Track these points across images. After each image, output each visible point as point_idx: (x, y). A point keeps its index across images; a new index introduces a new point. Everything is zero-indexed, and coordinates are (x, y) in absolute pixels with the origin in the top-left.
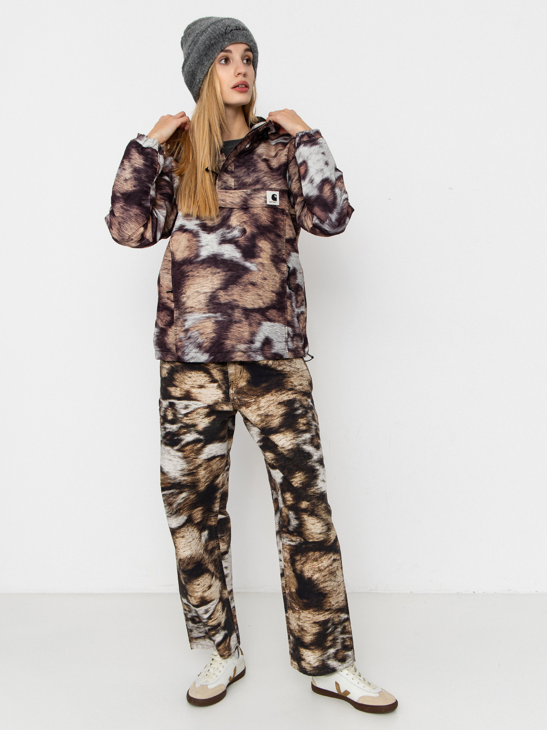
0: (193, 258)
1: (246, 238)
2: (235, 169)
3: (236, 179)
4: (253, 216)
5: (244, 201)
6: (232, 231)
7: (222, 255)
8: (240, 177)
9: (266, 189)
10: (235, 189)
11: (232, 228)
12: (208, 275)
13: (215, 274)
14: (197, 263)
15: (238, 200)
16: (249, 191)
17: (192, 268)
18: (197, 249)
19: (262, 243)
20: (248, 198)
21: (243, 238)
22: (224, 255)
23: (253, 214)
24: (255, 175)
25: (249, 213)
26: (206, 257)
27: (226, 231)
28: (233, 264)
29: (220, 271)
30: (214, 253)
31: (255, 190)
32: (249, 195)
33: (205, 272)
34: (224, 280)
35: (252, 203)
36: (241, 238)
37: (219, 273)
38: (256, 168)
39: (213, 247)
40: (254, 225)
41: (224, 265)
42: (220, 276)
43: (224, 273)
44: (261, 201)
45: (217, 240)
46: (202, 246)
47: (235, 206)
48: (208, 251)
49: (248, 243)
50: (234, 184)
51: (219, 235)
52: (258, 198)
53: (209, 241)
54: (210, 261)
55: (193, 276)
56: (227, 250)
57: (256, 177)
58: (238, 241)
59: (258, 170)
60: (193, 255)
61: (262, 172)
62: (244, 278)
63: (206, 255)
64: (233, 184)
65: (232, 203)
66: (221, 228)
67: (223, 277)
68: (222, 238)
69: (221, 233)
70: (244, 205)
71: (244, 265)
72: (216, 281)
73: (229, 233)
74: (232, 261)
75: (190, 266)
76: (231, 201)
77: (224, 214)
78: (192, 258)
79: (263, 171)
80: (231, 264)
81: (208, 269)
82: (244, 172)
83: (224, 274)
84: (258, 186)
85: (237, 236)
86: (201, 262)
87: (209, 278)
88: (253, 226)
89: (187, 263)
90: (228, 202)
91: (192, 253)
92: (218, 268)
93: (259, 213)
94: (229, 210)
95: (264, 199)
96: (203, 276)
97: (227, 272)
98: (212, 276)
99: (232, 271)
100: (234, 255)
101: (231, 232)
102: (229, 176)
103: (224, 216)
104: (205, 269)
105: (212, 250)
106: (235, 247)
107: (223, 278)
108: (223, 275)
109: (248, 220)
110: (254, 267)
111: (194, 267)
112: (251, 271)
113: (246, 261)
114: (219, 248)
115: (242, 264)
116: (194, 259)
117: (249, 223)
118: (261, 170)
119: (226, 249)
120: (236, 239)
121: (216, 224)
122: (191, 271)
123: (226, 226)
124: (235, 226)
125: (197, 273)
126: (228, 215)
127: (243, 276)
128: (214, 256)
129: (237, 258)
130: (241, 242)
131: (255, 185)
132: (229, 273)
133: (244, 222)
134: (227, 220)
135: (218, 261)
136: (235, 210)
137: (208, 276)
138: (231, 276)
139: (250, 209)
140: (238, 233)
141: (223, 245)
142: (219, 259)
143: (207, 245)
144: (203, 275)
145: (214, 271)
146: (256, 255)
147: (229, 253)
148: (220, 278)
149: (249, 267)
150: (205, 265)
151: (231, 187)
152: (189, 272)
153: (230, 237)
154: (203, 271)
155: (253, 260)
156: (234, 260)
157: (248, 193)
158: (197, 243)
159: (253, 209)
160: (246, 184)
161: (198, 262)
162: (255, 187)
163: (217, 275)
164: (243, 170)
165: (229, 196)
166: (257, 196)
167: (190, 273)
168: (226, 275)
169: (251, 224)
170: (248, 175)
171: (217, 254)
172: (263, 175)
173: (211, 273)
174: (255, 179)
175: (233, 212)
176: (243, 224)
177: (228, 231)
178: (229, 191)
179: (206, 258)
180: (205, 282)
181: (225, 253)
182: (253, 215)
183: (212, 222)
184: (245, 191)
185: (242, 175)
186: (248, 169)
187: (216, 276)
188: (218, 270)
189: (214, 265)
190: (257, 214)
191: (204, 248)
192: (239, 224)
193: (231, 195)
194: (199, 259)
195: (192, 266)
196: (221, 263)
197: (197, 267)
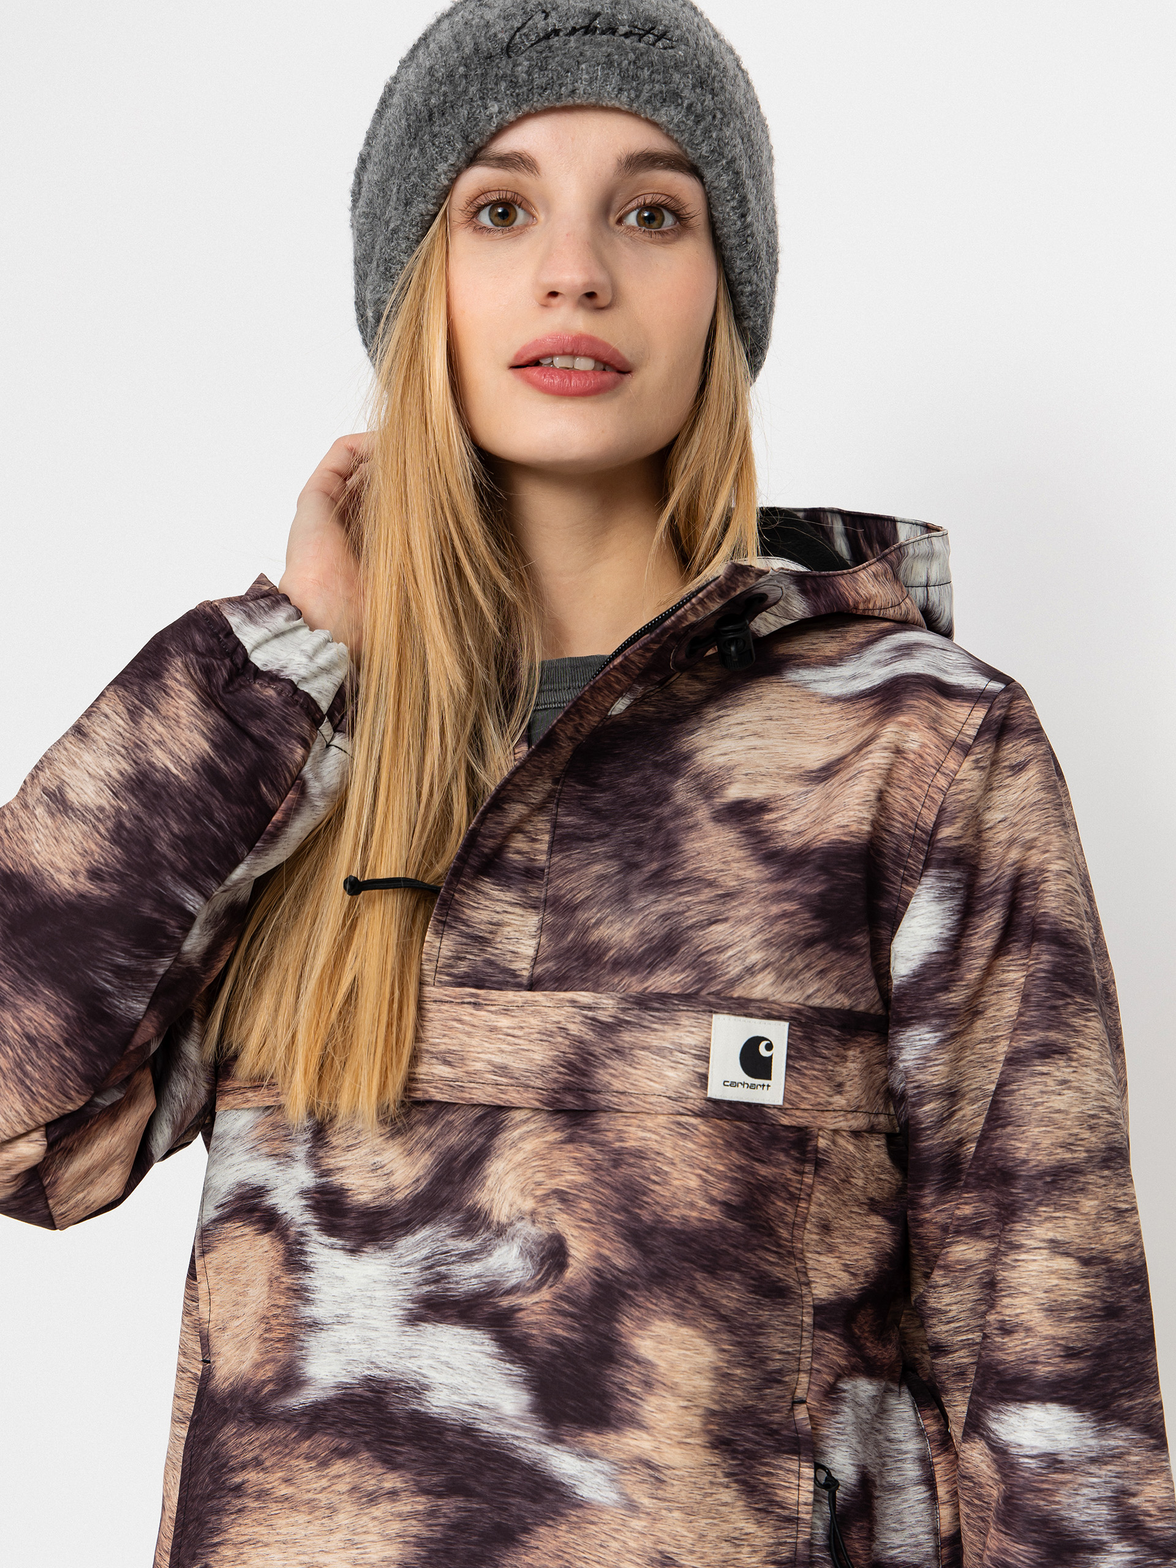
0: (270, 1387)
1: (562, 1297)
2: (551, 852)
3: (549, 919)
4: (617, 1163)
5: (571, 1067)
6: (484, 1250)
7: (419, 1390)
8: (572, 909)
9: (712, 999)
10: (533, 985)
11: (488, 1227)
12: (335, 1498)
13: (372, 1498)
14: (288, 1421)
15: (541, 1055)
16: (607, 1005)
17: (264, 1447)
18: (290, 1340)
19: (659, 1339)
20: (598, 1051)
21: (545, 1294)
22: (426, 1388)
23: (619, 1152)
24: (662, 908)
25: (593, 1143)
26: (332, 1393)
27: (451, 1244)
28: (478, 1453)
29: (399, 1485)
30: (376, 1372)
31: (644, 1002)
32: (606, 1029)
33: (324, 1482)
34: (420, 1542)
35: (617, 1085)
36: (535, 1298)
37: (393, 1494)
38: (671, 860)
39: (373, 1334)
40: (616, 1222)
41: (424, 1449)
42: (402, 1517)
43: (421, 1503)
44: (671, 1073)
45: (395, 1294)
46: (314, 1325)
47: (513, 1096)
48: (343, 1358)
49: (573, 1329)
50: (531, 952)
51: (408, 1264)
52: (659, 1051)
53: (351, 1299)
54: (355, 1422)
55: (262, 1495)
56: (447, 1364)
57: (666, 917)
58: (514, 1310)
59: (679, 874)
60: (268, 1372)
61: (707, 894)
62: (533, 1543)
63: (331, 1381)
64: (528, 948)
65: (502, 1070)
66: (424, 1223)
67: (415, 1528)
68: (427, 1282)
69: (425, 1252)
70: (568, 1088)
71: (542, 1466)
72: (379, 1546)
73: (467, 1257)
74: (468, 1431)
75: (254, 1436)
76: (498, 1059)
77: (453, 1139)
78: (266, 1390)
79: (711, 884)
80: (463, 1449)
81: (339, 1467)
82: (602, 878)
83: (420, 1508)
84: (666, 980)
85: (513, 1281)
86: (305, 1420)
87: (342, 1518)
88: (610, 1230)
89: (241, 1411)
90: (479, 1066)
91: (268, 1362)
92: (391, 1463)
93: (656, 1146)
94: (480, 1119)
95: (690, 1061)
96: (312, 1506)
97: (440, 1495)
98: (354, 1509)
99: (467, 1493)
100: (484, 1398)
101: (481, 1252)
102: (509, 896)
103: (450, 1148)
104: (324, 1464)
105: (367, 1353)
106: (491, 1347)
107: (414, 1531)
108: (413, 1515)
109: (581, 1187)
110: (600, 1479)
111: (273, 1442)
112: (580, 1504)
113: (555, 1439)
114: (407, 1341)
115: (525, 1457)
116: (275, 1395)
117: (586, 1205)
118: (700, 880)
119: (444, 1355)
120: (505, 1302)
121: (400, 1196)
122: (257, 1463)
123: (457, 1210)
124: (504, 1220)
125: (287, 1481)
126: (473, 1148)
127: (526, 1530)
128: (373, 1390)
129: (500, 1419)
130: (533, 1318)
131: (652, 968)
132: (450, 1506)
133: (561, 1196)
134: (463, 1179)
135: (391, 1421)
136: (518, 1116)
137: (333, 1510)
138: (458, 1527)
139: (602, 1120)
140: (520, 1263)
141: (428, 1328)
142: (397, 1409)
143: (341, 1320)
144: (310, 1496)
145: (370, 1484)
146: (612, 1408)
147: (456, 1380)
148: (396, 1527)
149: (566, 1480)
150: (324, 1442)
151: (513, 974)
152: (244, 1467)
153: (474, 1285)
154: (311, 1475)
155: (592, 1439)
156: (484, 1427)
157: (603, 1016)
158: (295, 1302)
159: (619, 1123)
160: (600, 957)
161: (289, 1418)
162: (646, 978)
163: (384, 1508)
164: (597, 868)
165: (493, 1029)
166: (653, 1040)
167: (252, 1476)
168: (432, 1513)
169: (599, 1213)
170: (622, 898)
171: (391, 1381)
172: (711, 908)
173: (354, 1489)
174: (659, 931)
175: (503, 1130)
176: (555, 1205)
177: (466, 1245)
178: (494, 994)
179: (331, 1400)
180: (320, 1542)
181: (435, 1377)
182: (618, 1158)
183: (380, 1184)
184: (585, 997)
185: (588, 893)
186: (631, 866)
187: (377, 1511)
188: (392, 1481)
189: (368, 1446)
190: (640, 1154)
191: (323, 1334)
192: (529, 1204)
193: (504, 1022)
194: (297, 1401)
195: (264, 1436)
196: (409, 1440)
197: (283, 1447)
